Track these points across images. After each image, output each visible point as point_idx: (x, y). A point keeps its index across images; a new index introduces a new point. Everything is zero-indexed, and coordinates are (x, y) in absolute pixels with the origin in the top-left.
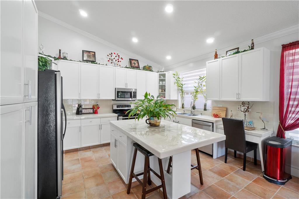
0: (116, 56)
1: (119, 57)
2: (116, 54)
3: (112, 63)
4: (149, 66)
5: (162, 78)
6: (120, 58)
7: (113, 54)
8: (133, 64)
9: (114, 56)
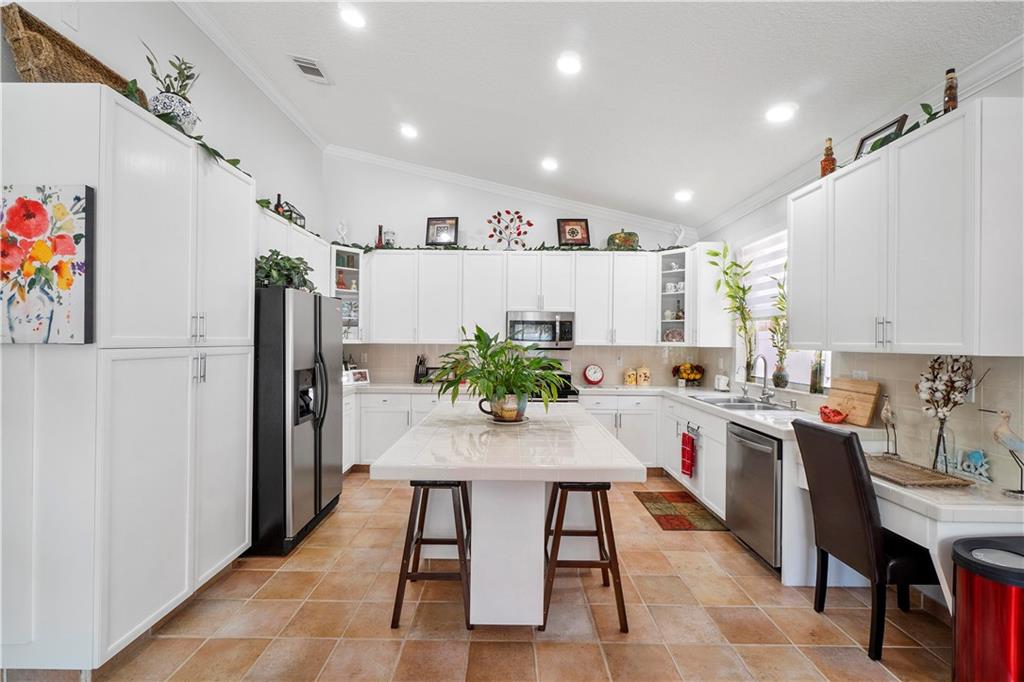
0: (512, 220)
1: (521, 221)
2: (513, 213)
3: (500, 240)
4: (625, 234)
5: (674, 270)
6: (524, 222)
7: (504, 215)
8: (572, 236)
9: (506, 218)
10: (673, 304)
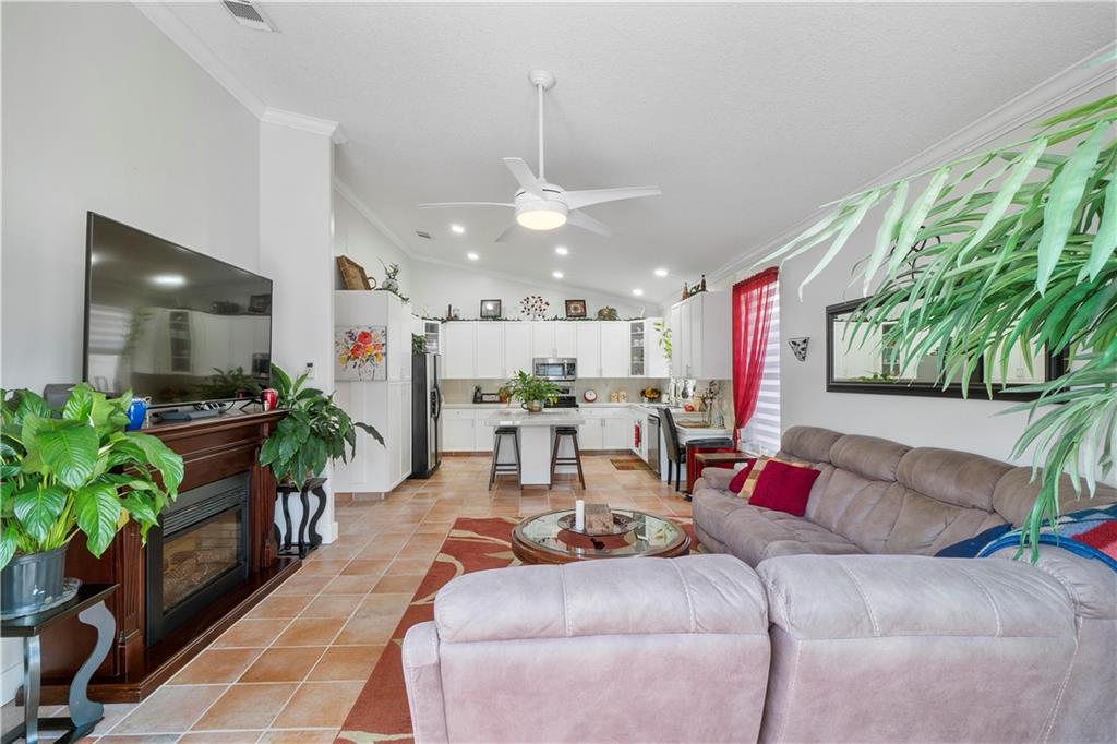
0: (536, 302)
1: (542, 302)
2: (536, 297)
3: (528, 314)
4: (609, 309)
5: (637, 332)
7: (531, 298)
8: (575, 310)
9: (532, 301)
10: (638, 353)
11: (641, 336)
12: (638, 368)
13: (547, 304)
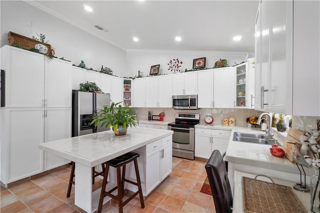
1: (178, 63)
2: (176, 60)
3: (172, 70)
4: (221, 61)
5: (241, 74)
6: (180, 62)
8: (199, 65)
9: (173, 62)
10: (241, 88)
11: (244, 76)
12: (241, 101)
13: (181, 63)
